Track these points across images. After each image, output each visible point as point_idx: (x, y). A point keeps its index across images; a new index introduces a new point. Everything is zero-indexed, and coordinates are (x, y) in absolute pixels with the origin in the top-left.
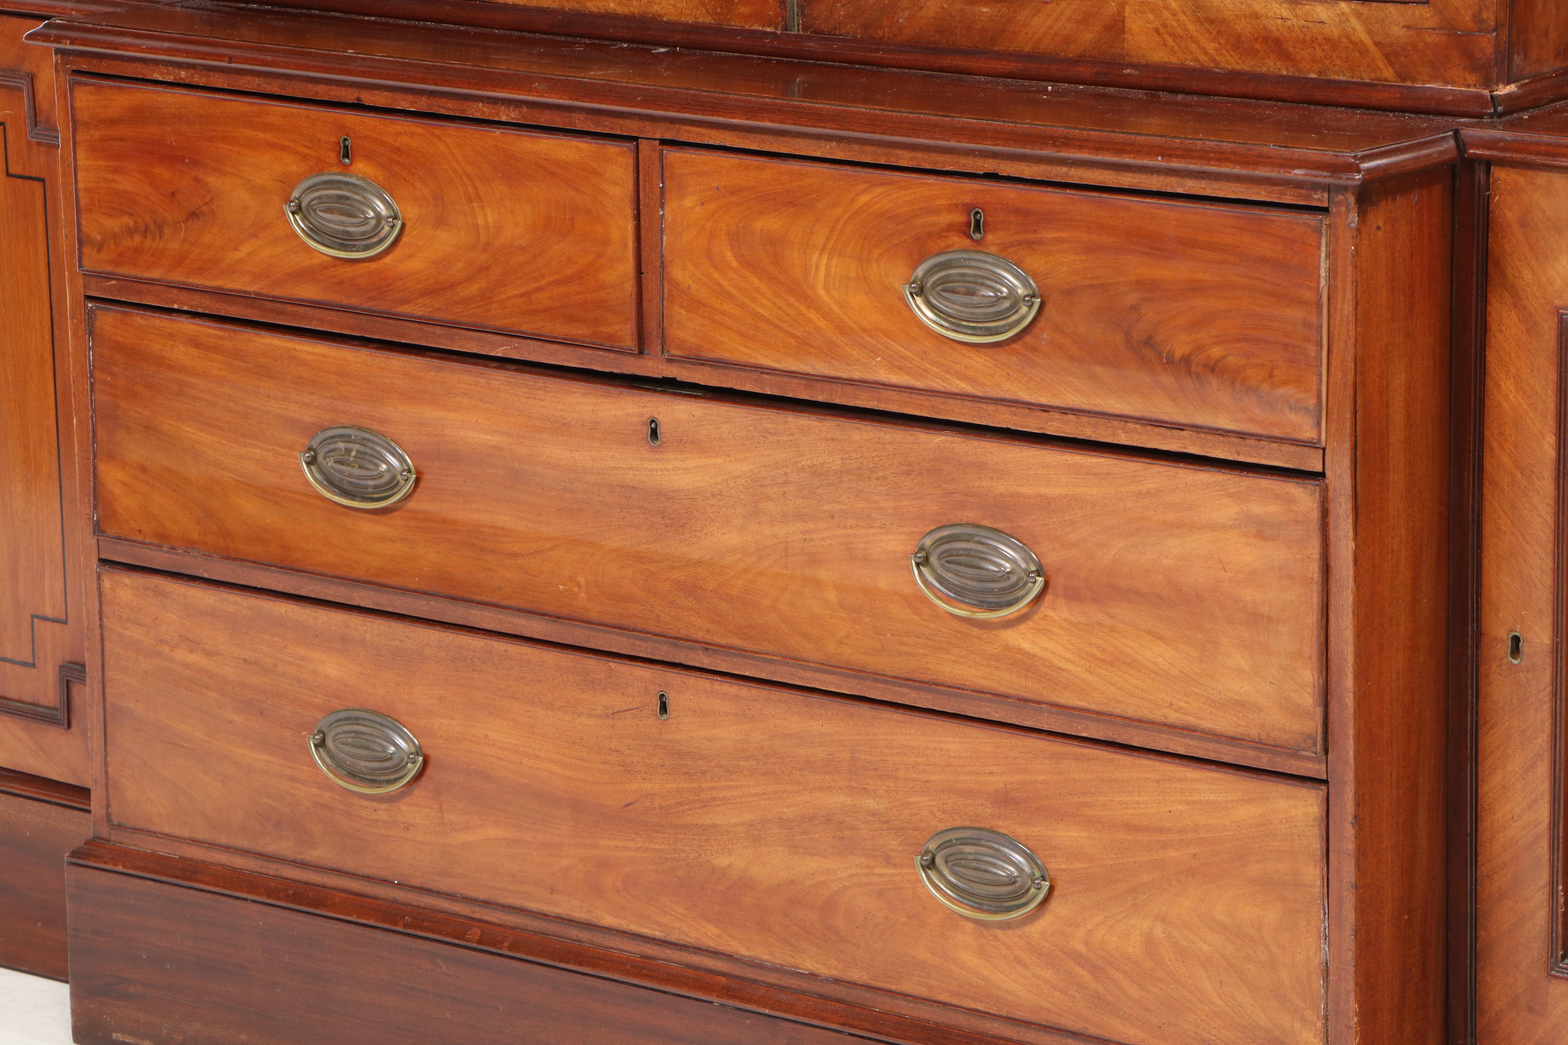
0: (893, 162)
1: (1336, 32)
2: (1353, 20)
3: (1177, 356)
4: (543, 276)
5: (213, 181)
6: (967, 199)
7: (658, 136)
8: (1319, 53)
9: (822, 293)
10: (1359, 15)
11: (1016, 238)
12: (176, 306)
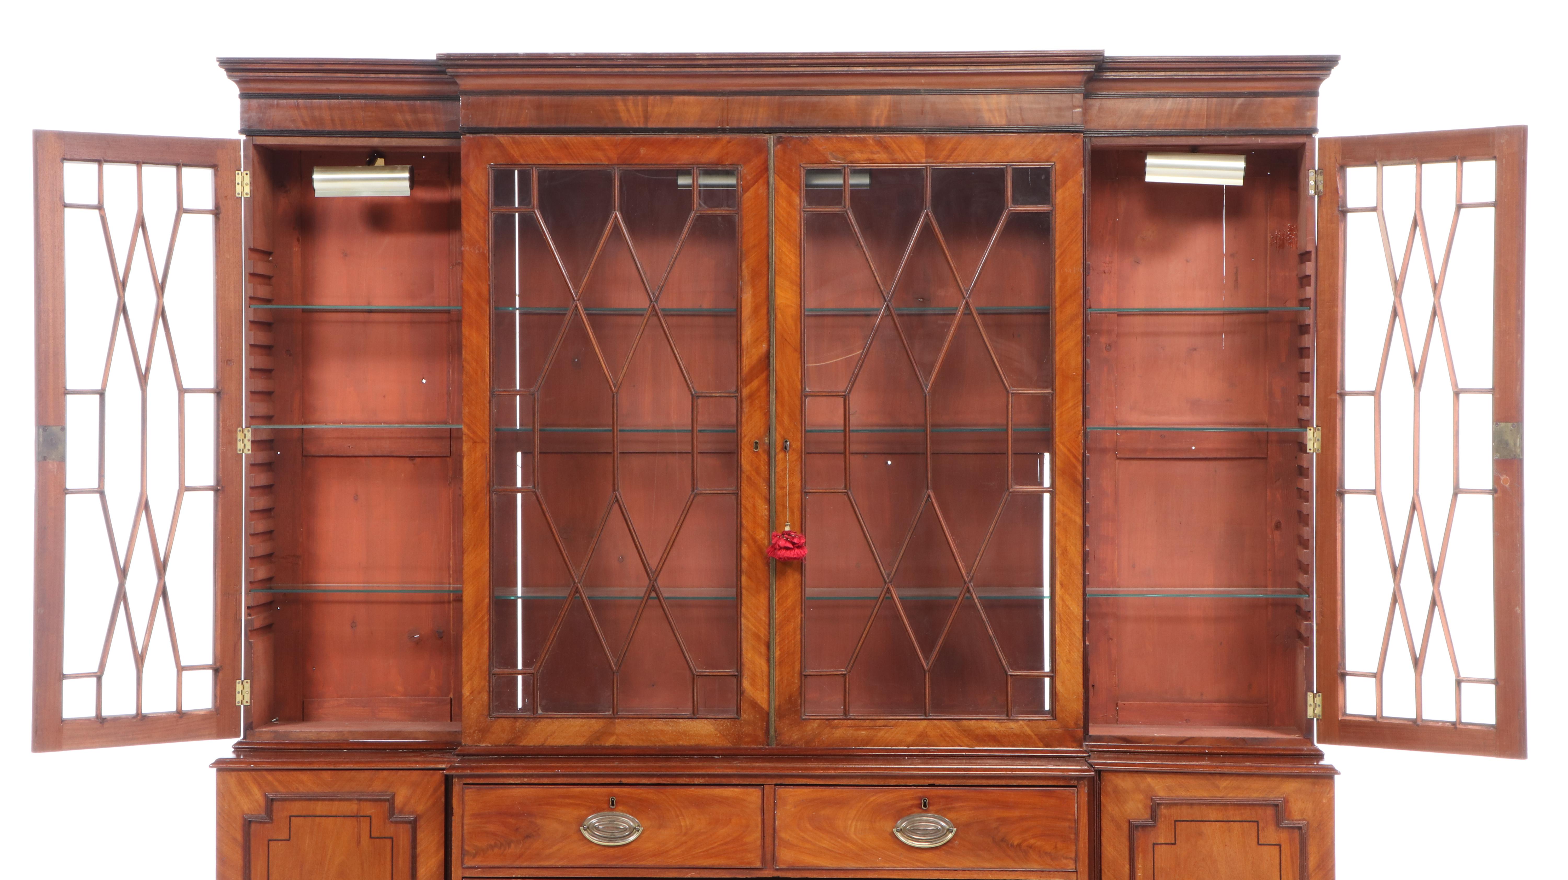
0: (887, 783)
1: (1018, 732)
2: (1025, 727)
3: (1015, 843)
4: (715, 843)
5: (539, 821)
6: (920, 795)
7: (774, 783)
8: (1012, 739)
9: (853, 836)
10: (1028, 726)
11: (943, 807)
12: (514, 876)
